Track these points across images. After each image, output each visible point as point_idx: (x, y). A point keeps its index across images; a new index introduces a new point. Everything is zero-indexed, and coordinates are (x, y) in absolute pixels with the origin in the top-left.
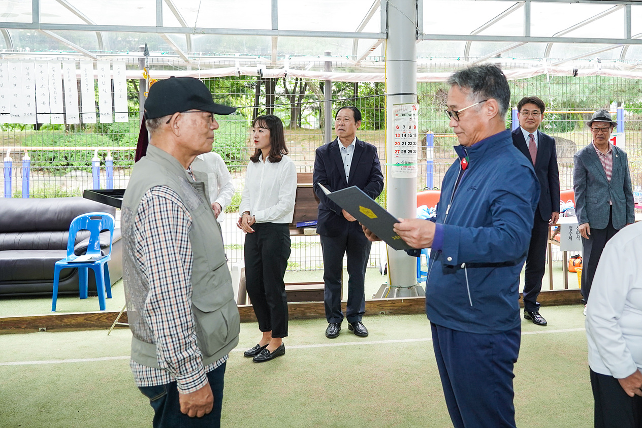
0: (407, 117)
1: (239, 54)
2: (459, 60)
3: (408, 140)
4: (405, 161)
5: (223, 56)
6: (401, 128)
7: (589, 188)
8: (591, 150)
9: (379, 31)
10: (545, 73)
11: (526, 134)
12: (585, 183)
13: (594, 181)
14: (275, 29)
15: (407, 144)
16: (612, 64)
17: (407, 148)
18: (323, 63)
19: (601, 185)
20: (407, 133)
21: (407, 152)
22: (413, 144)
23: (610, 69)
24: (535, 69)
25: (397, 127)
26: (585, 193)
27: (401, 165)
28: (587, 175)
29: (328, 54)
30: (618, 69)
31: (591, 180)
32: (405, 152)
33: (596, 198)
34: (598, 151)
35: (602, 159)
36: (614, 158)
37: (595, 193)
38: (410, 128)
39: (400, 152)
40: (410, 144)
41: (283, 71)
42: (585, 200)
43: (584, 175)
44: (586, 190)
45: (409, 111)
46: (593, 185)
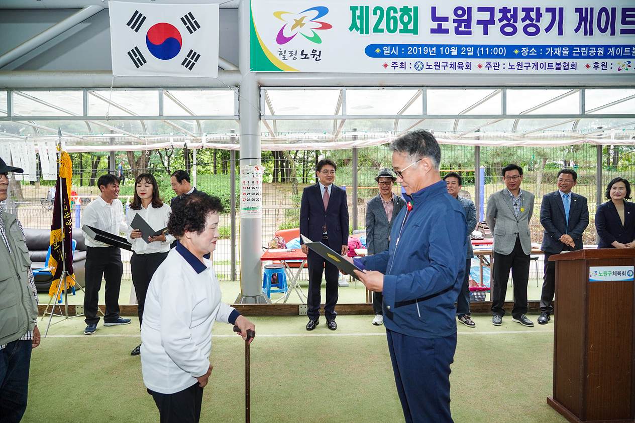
0: (250, 175)
1: (173, 133)
2: (325, 134)
3: (252, 191)
4: (249, 206)
5: (162, 135)
6: (246, 183)
7: (375, 227)
8: (378, 199)
9: (233, 114)
10: (389, 142)
11: (322, 187)
12: (372, 224)
13: (379, 223)
14: (161, 115)
15: (251, 194)
16: (444, 134)
17: (251, 197)
18: (229, 138)
19: (383, 226)
20: (251, 186)
21: (251, 200)
22: (256, 194)
23: (441, 138)
24: (383, 139)
25: (244, 182)
26: (373, 231)
27: (247, 209)
28: (374, 217)
29: (233, 131)
30: (448, 138)
31: (376, 221)
32: (249, 200)
33: (379, 235)
34: (382, 199)
35: (385, 206)
36: (395, 204)
37: (379, 231)
38: (253, 182)
39: (246, 200)
40: (253, 194)
41: (201, 144)
42: (372, 236)
43: (372, 218)
44: (373, 229)
45: (251, 170)
46: (378, 225)
